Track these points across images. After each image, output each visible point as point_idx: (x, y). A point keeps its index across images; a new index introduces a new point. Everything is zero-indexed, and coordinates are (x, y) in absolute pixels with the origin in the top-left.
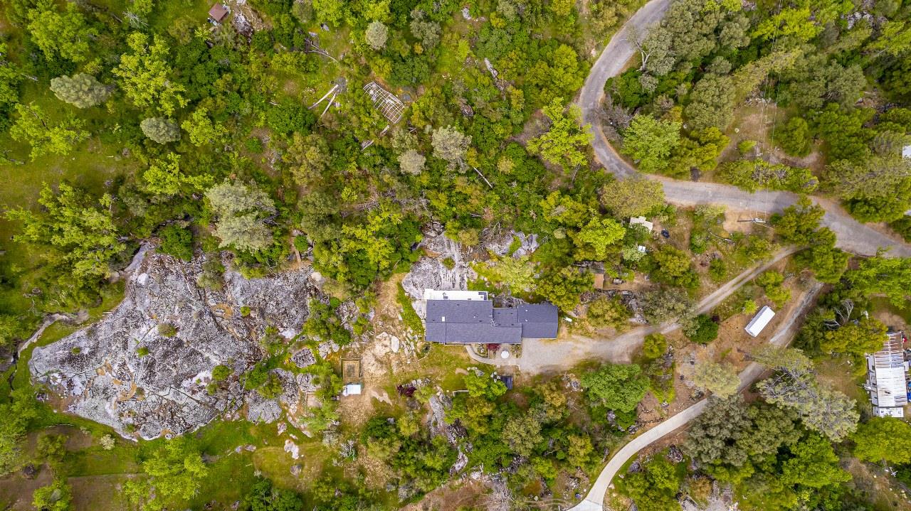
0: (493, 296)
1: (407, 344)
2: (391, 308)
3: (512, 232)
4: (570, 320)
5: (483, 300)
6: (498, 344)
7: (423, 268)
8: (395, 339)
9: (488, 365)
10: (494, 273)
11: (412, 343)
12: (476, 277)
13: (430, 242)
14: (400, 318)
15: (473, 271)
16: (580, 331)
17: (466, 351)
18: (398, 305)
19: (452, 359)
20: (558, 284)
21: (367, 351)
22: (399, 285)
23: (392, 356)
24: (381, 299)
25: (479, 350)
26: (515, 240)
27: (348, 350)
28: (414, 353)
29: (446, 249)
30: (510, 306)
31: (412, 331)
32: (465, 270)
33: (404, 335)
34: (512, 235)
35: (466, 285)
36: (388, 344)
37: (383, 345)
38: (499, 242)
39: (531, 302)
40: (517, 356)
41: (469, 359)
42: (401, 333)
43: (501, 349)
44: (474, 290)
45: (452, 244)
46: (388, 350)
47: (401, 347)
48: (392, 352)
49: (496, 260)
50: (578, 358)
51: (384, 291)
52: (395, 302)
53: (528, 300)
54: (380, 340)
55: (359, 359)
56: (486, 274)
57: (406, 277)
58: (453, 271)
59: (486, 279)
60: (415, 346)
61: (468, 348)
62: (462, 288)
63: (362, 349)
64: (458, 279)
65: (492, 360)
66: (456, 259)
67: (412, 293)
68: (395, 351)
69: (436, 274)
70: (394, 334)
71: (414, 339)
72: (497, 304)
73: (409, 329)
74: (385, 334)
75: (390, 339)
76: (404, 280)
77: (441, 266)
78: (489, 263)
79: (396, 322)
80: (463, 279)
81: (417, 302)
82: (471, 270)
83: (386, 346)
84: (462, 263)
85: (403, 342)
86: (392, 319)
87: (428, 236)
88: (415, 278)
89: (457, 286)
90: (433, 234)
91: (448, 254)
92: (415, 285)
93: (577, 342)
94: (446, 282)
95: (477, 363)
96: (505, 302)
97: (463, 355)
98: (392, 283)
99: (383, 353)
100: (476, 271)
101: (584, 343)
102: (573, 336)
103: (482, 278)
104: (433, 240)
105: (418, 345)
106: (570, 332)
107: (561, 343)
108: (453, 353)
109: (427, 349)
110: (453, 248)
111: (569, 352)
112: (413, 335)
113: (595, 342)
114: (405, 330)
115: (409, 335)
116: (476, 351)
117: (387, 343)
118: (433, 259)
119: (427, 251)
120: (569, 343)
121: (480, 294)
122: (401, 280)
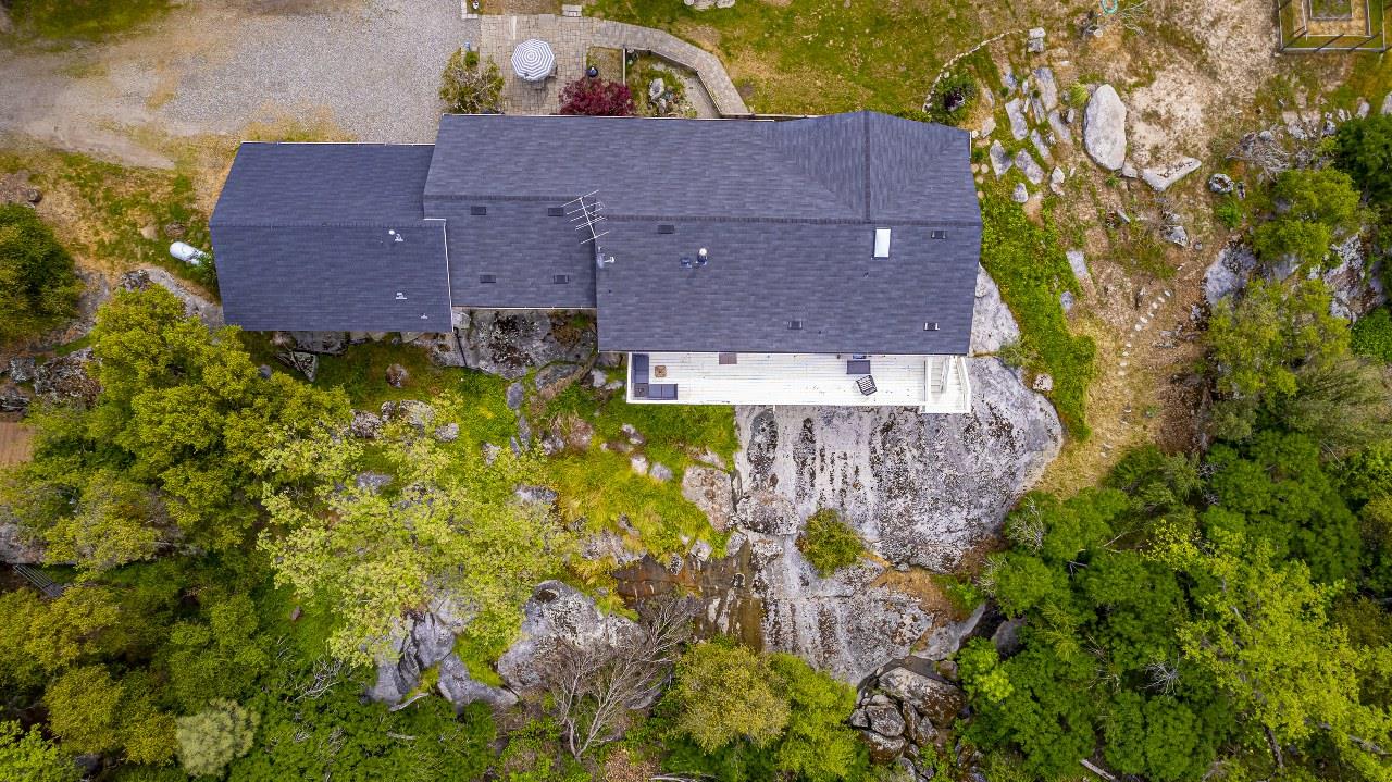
0: (599, 378)
1: (1044, 129)
2: (1119, 314)
3: (511, 697)
4: (181, 250)
5: (656, 358)
6: (570, 110)
7: (959, 518)
8: (1109, 151)
9: (630, 19)
10: (595, 499)
11: (1019, 134)
12: (690, 473)
13: (920, 642)
14: (1076, 260)
15: (703, 504)
16: (126, 190)
17: (744, 87)
18: (1088, 329)
19: (816, 53)
20: (184, 454)
21: (1247, 89)
22: (1075, 430)
23: (1119, 66)
24: (1166, 358)
25: (675, 92)
26: (492, 664)
27: (1343, 98)
28: (1007, 80)
29: (840, 613)
30: (508, 325)
31: (1022, 193)
32: (749, 509)
33: (1059, 175)
34: (507, 686)
35: (745, 436)
36: (1141, 128)
37: (1167, 123)
38: (568, 657)
39: (393, 346)
40: (472, 61)
41: (727, 50)
42: (1073, 184)
43: (556, 89)
44: (701, 414)
45: (809, 637)
46: (1142, 99)
47: (1075, 108)
48: (1119, 86)
49: (587, 568)
50: (141, 46)
51: (1151, 397)
52: (1104, 343)
53: (415, 357)
54: (1182, 148)
55: (1289, 50)
56: (637, 490)
57: (1037, 469)
58: (810, 507)
59: (639, 465)
60: (1003, 120)
61: (733, 104)
62: (766, 418)
63: (1272, 101)
64: (785, 466)
65: (602, 41)
66: (792, 568)
67: (1017, 389)
68: (1106, 94)
69: (897, 485)
70: (1111, 178)
71: (1008, 156)
72: (574, 330)
73: (1032, 204)
74: (1158, 178)
75: (1130, 152)
76: (1053, 450)
77: (869, 532)
78: (623, 551)
79: (1096, 240)
80: (761, 463)
81: (993, 345)
82: (717, 512)
83: (1151, 117)
84: (762, 547)
85: (1064, 135)
86: (1114, 255)
87: (924, 669)
88: (999, 464)
89: (789, 431)
90: (904, 680)
91: (831, 587)
92: (1003, 430)
93: (145, 136)
94: (851, 452)
95: (684, 27)
96: (536, 347)
97: (760, 69)
98: (1111, 437)
99: (1163, 83)
100: (689, 508)
101: (107, 125)
102: (164, 163)
103: (659, 474)
104: (903, 652)
105: (990, 124)
106: (183, 184)
107: (236, 130)
108: (813, 81)
109: (949, 100)
110: (808, 617)
111: (191, 81)
112: (1015, 176)
113: (40, 129)
114: (1051, 202)
115: (1034, 172)
116: (688, 84)
117: (1148, 135)
118: (905, 557)
119: (935, 596)
120: (189, 130)
121: (673, 391)
122: (1066, 451)
